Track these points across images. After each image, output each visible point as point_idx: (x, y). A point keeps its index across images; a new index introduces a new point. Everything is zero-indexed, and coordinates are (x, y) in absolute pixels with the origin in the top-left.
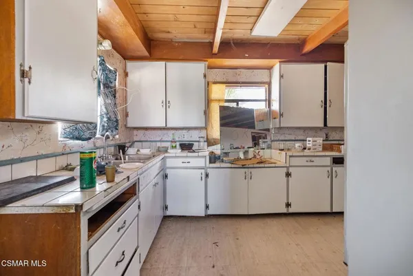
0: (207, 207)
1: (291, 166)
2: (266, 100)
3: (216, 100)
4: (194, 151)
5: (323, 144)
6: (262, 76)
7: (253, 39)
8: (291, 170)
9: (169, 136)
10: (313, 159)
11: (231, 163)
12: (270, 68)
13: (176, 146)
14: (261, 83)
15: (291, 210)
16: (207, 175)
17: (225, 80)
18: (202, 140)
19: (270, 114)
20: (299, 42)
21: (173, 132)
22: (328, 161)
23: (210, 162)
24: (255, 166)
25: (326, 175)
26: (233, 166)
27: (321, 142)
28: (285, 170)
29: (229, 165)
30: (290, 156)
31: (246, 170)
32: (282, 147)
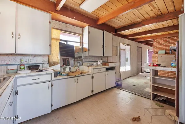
0: (52, 105)
1: (94, 73)
2: (80, 43)
3: (55, 39)
4: (41, 71)
5: (103, 63)
6: (79, 30)
7: (78, 10)
8: (94, 75)
9: (17, 60)
10: (101, 69)
11: (67, 75)
12: (83, 27)
13: (24, 68)
14: (79, 34)
15: (94, 93)
16: (52, 85)
17: (60, 28)
18: (45, 62)
19: (82, 49)
20: (96, 19)
21: (21, 57)
22: (105, 70)
23: (55, 76)
24: (79, 75)
25: (104, 75)
26: (69, 77)
27: (102, 62)
28: (91, 75)
29: (66, 77)
30: (93, 69)
31: (75, 78)
32: (88, 65)
